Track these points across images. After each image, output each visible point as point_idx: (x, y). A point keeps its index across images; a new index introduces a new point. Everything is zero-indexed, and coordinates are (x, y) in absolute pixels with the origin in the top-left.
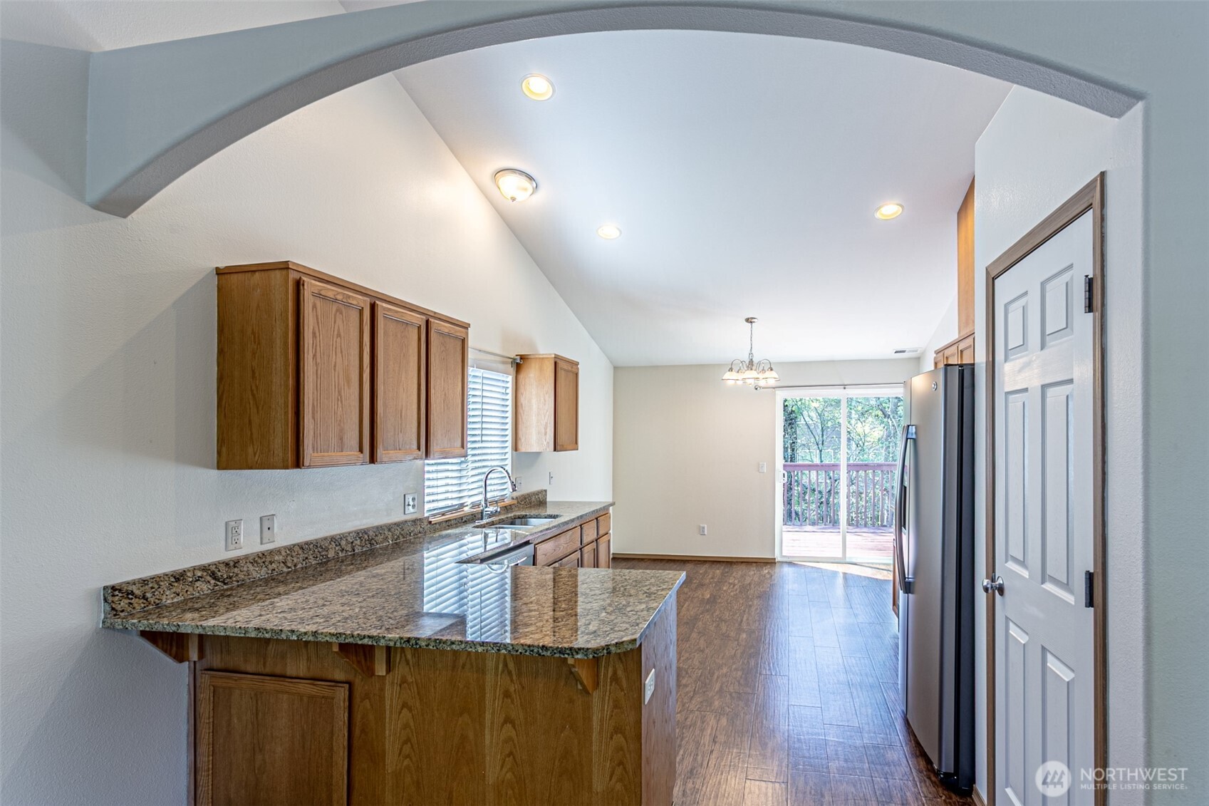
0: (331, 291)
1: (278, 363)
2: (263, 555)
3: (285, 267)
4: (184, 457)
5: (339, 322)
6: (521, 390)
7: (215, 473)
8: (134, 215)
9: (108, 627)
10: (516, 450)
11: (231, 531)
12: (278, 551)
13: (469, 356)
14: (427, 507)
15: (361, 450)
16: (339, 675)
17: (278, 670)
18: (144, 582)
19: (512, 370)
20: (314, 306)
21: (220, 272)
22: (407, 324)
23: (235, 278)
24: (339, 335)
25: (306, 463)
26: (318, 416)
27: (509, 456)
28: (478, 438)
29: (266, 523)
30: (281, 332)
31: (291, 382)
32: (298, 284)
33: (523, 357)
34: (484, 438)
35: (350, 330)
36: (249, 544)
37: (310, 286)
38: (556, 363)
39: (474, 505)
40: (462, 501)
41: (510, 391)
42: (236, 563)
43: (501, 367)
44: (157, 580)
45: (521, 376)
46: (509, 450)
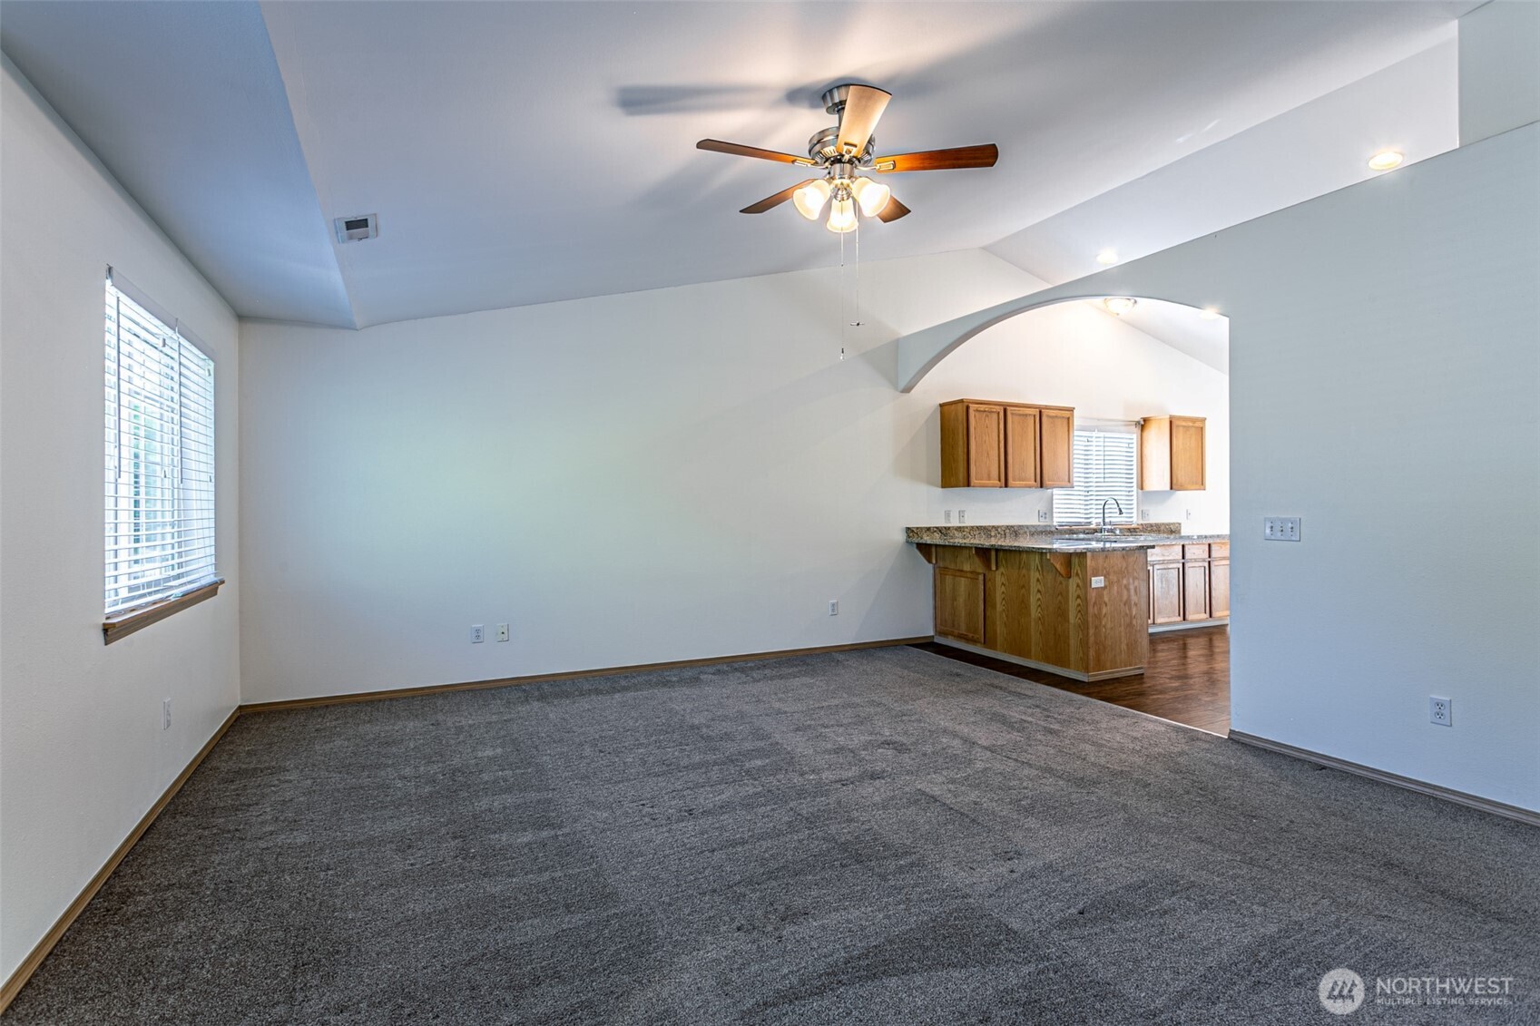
0: (982, 407)
1: (961, 443)
2: (960, 527)
3: (961, 401)
4: (930, 483)
5: (987, 421)
6: (1145, 444)
7: (941, 489)
8: (912, 391)
9: (907, 542)
10: (1142, 489)
11: (948, 515)
12: (967, 527)
13: (1075, 423)
14: (1055, 520)
15: (1000, 480)
16: (981, 571)
17: (961, 568)
18: (917, 528)
19: (1137, 430)
20: (975, 416)
21: (941, 405)
22: (1026, 415)
23: (946, 407)
24: (987, 427)
25: (972, 484)
26: (978, 464)
27: (1134, 493)
28: (1102, 480)
29: (961, 514)
30: (962, 429)
31: (965, 450)
32: (968, 408)
33: (1145, 420)
34: (1106, 480)
35: (993, 423)
36: (954, 523)
37: (973, 407)
38: (1171, 422)
39: (1098, 524)
40: (1089, 521)
41: (1135, 445)
42: (949, 528)
43: (1123, 428)
44: (921, 528)
45: (1145, 434)
46: (1135, 489)
